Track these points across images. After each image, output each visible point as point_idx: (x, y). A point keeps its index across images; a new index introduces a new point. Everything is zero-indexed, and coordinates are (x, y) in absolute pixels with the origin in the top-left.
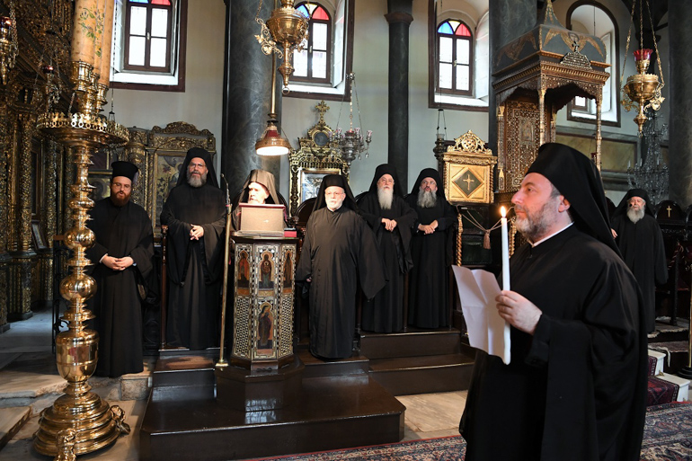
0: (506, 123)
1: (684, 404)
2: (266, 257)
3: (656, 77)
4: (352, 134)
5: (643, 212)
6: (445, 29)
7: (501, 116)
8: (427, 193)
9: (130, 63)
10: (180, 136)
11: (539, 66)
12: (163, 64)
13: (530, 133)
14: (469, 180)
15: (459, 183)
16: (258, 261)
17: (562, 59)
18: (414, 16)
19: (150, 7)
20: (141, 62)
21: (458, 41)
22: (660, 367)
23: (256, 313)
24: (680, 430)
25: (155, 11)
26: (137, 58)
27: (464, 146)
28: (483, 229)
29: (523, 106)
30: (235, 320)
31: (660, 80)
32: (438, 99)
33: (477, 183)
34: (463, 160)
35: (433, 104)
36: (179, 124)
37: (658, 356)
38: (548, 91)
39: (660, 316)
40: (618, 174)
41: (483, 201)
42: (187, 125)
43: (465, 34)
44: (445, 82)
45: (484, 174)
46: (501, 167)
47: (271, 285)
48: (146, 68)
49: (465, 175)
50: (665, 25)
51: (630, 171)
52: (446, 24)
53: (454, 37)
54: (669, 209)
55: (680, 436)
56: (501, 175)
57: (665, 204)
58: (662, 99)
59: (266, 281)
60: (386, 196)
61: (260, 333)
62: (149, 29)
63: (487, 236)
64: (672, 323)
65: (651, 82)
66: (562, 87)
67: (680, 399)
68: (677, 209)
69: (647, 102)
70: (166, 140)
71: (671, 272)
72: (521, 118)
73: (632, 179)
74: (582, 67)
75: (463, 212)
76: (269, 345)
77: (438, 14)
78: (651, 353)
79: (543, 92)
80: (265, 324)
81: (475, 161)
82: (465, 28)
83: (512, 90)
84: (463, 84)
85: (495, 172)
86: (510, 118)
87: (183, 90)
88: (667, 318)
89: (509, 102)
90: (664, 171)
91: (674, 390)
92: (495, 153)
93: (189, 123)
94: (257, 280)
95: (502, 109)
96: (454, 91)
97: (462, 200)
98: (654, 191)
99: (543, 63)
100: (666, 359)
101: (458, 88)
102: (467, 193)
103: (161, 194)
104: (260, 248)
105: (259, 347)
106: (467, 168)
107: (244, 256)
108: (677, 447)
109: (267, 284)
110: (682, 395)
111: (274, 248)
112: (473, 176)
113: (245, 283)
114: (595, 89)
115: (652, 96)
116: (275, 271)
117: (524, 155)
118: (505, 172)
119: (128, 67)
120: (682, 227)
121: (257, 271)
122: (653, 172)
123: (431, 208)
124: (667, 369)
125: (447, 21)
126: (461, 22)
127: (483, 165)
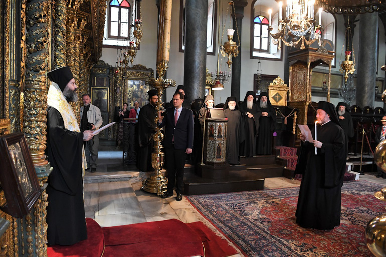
0: (293, 73)
1: (358, 181)
2: (220, 127)
3: (352, 62)
4: (222, 73)
5: (344, 111)
6: (257, 20)
7: (291, 71)
8: (264, 102)
9: (111, 35)
10: (138, 71)
11: (308, 53)
12: (126, 35)
13: (302, 77)
14: (278, 97)
15: (274, 98)
16: (217, 128)
17: (317, 50)
18: (244, 15)
19: (120, 7)
20: (116, 34)
21: (263, 26)
22: (349, 169)
23: (216, 146)
24: (356, 187)
25: (123, 9)
26: (114, 32)
27: (277, 83)
28: (284, 116)
29: (300, 66)
30: (208, 149)
31: (354, 63)
32: (255, 54)
33: (281, 98)
34: (275, 88)
35: (252, 57)
36: (138, 65)
37: (349, 165)
38: (311, 63)
39: (350, 152)
40: (334, 90)
41: (283, 105)
42: (142, 66)
43: (266, 23)
44: (256, 45)
45: (284, 94)
46: (290, 92)
47: (221, 136)
48: (119, 37)
49: (276, 95)
50: (358, 20)
51: (340, 89)
52: (257, 18)
53: (261, 24)
54: (356, 108)
55: (356, 189)
56: (290, 94)
57: (354, 106)
58: (354, 70)
59: (219, 135)
60: (250, 104)
61: (217, 153)
62: (120, 18)
63: (286, 119)
64: (355, 155)
65: (351, 64)
66: (317, 61)
67: (356, 179)
68: (359, 109)
69: (349, 71)
70: (132, 72)
71: (356, 134)
72: (298, 71)
73: (340, 92)
74: (325, 53)
75: (277, 110)
76: (220, 157)
77: (255, 12)
78: (347, 164)
79: (309, 63)
80: (219, 149)
81: (280, 89)
82: (266, 19)
83: (296, 61)
84: (264, 47)
85: (288, 93)
86: (294, 71)
87: (139, 49)
88: (353, 153)
89: (294, 65)
90: (355, 90)
91: (354, 176)
92: (288, 86)
93: (143, 65)
94: (217, 135)
95: (291, 68)
96: (260, 50)
97: (275, 105)
98: (350, 99)
99: (310, 52)
100: (352, 166)
101: (262, 48)
102: (277, 102)
103: (129, 97)
104: (218, 124)
105: (217, 158)
106: (277, 92)
107: (211, 126)
108: (354, 191)
109: (219, 136)
110: (357, 178)
111: (222, 124)
112: (279, 95)
113: (212, 135)
114: (329, 62)
115: (351, 69)
116: (222, 131)
117: (299, 86)
118: (292, 93)
119: (110, 37)
120: (361, 116)
121: (217, 131)
122: (350, 90)
123: (265, 108)
124: (352, 170)
125: (258, 16)
126: (265, 17)
127: (283, 90)
